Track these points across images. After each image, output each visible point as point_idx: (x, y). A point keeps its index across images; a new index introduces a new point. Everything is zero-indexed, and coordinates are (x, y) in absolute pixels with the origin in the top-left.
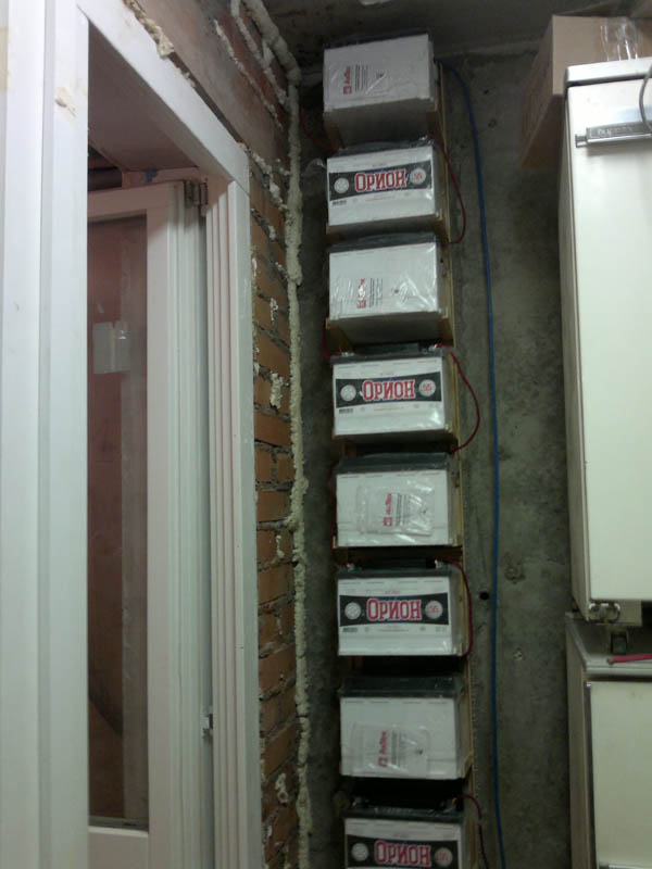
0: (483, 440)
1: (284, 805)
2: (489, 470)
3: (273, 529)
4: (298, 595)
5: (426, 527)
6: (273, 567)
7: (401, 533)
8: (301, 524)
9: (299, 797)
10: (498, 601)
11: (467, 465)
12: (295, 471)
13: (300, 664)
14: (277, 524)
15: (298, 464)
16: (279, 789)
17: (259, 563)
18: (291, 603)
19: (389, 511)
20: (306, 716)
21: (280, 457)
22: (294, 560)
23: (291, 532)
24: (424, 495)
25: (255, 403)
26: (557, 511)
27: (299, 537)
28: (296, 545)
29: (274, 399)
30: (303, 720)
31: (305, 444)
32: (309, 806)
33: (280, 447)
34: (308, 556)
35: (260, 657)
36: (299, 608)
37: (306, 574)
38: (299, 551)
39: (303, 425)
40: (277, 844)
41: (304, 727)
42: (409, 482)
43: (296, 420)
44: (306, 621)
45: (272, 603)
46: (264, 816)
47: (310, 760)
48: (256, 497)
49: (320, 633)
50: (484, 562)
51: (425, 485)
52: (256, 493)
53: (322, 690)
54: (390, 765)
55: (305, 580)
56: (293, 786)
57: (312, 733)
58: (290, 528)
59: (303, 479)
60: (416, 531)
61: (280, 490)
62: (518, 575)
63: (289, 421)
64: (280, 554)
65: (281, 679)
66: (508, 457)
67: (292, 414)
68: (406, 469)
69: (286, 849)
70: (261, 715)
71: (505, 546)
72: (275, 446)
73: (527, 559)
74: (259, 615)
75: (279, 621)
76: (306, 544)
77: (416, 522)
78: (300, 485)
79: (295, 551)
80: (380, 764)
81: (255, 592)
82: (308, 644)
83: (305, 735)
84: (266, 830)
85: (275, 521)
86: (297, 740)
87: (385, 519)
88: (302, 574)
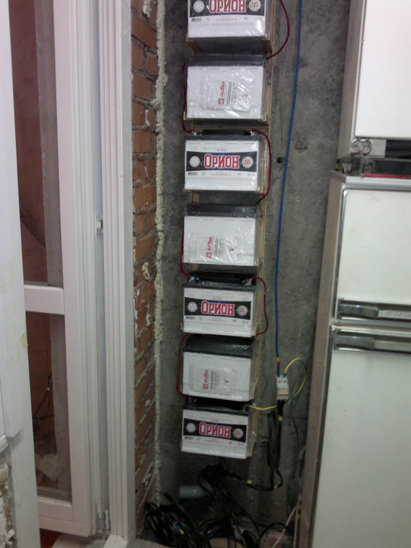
0: (289, 52)
1: (147, 281)
2: (292, 74)
3: (143, 104)
4: (158, 155)
5: (247, 106)
6: (143, 130)
7: (229, 110)
8: (162, 106)
9: (156, 278)
10: (288, 164)
11: (277, 70)
12: (159, 68)
13: (159, 199)
14: (146, 102)
15: (161, 64)
16: (144, 271)
17: (133, 125)
18: (154, 159)
19: (222, 94)
20: (162, 231)
21: (149, 54)
22: (157, 131)
23: (155, 111)
24: (246, 84)
25: (132, 8)
26: (334, 105)
27: (160, 116)
28: (158, 121)
29: (146, 9)
30: (160, 234)
31: (166, 49)
32: (162, 284)
33: (149, 47)
34: (166, 129)
35: (133, 187)
36: (159, 164)
37: (164, 142)
38: (160, 126)
39: (166, 36)
40: (142, 301)
41: (160, 238)
42: (237, 74)
43: (161, 31)
44: (163, 172)
45: (141, 155)
46: (135, 285)
47: (163, 258)
48: (132, 77)
49: (172, 181)
50: (282, 138)
51: (249, 76)
52: (132, 74)
53: (173, 216)
54: (213, 256)
55: (164, 146)
56: (153, 271)
57: (165, 242)
58: (154, 107)
59: (164, 75)
60: (239, 108)
61: (148, 79)
62: (303, 147)
63: (155, 31)
64: (148, 123)
65: (147, 206)
66: (305, 65)
67: (158, 26)
68: (236, 65)
69: (148, 306)
70: (134, 223)
71: (297, 126)
72: (145, 46)
73: (310, 136)
74: (133, 159)
75: (146, 168)
76: (164, 121)
77: (241, 103)
78: (162, 80)
79: (157, 125)
80: (207, 256)
81: (130, 142)
82: (164, 188)
83: (161, 242)
84: (136, 291)
85: (145, 100)
86: (156, 246)
87: (220, 99)
88: (162, 141)
